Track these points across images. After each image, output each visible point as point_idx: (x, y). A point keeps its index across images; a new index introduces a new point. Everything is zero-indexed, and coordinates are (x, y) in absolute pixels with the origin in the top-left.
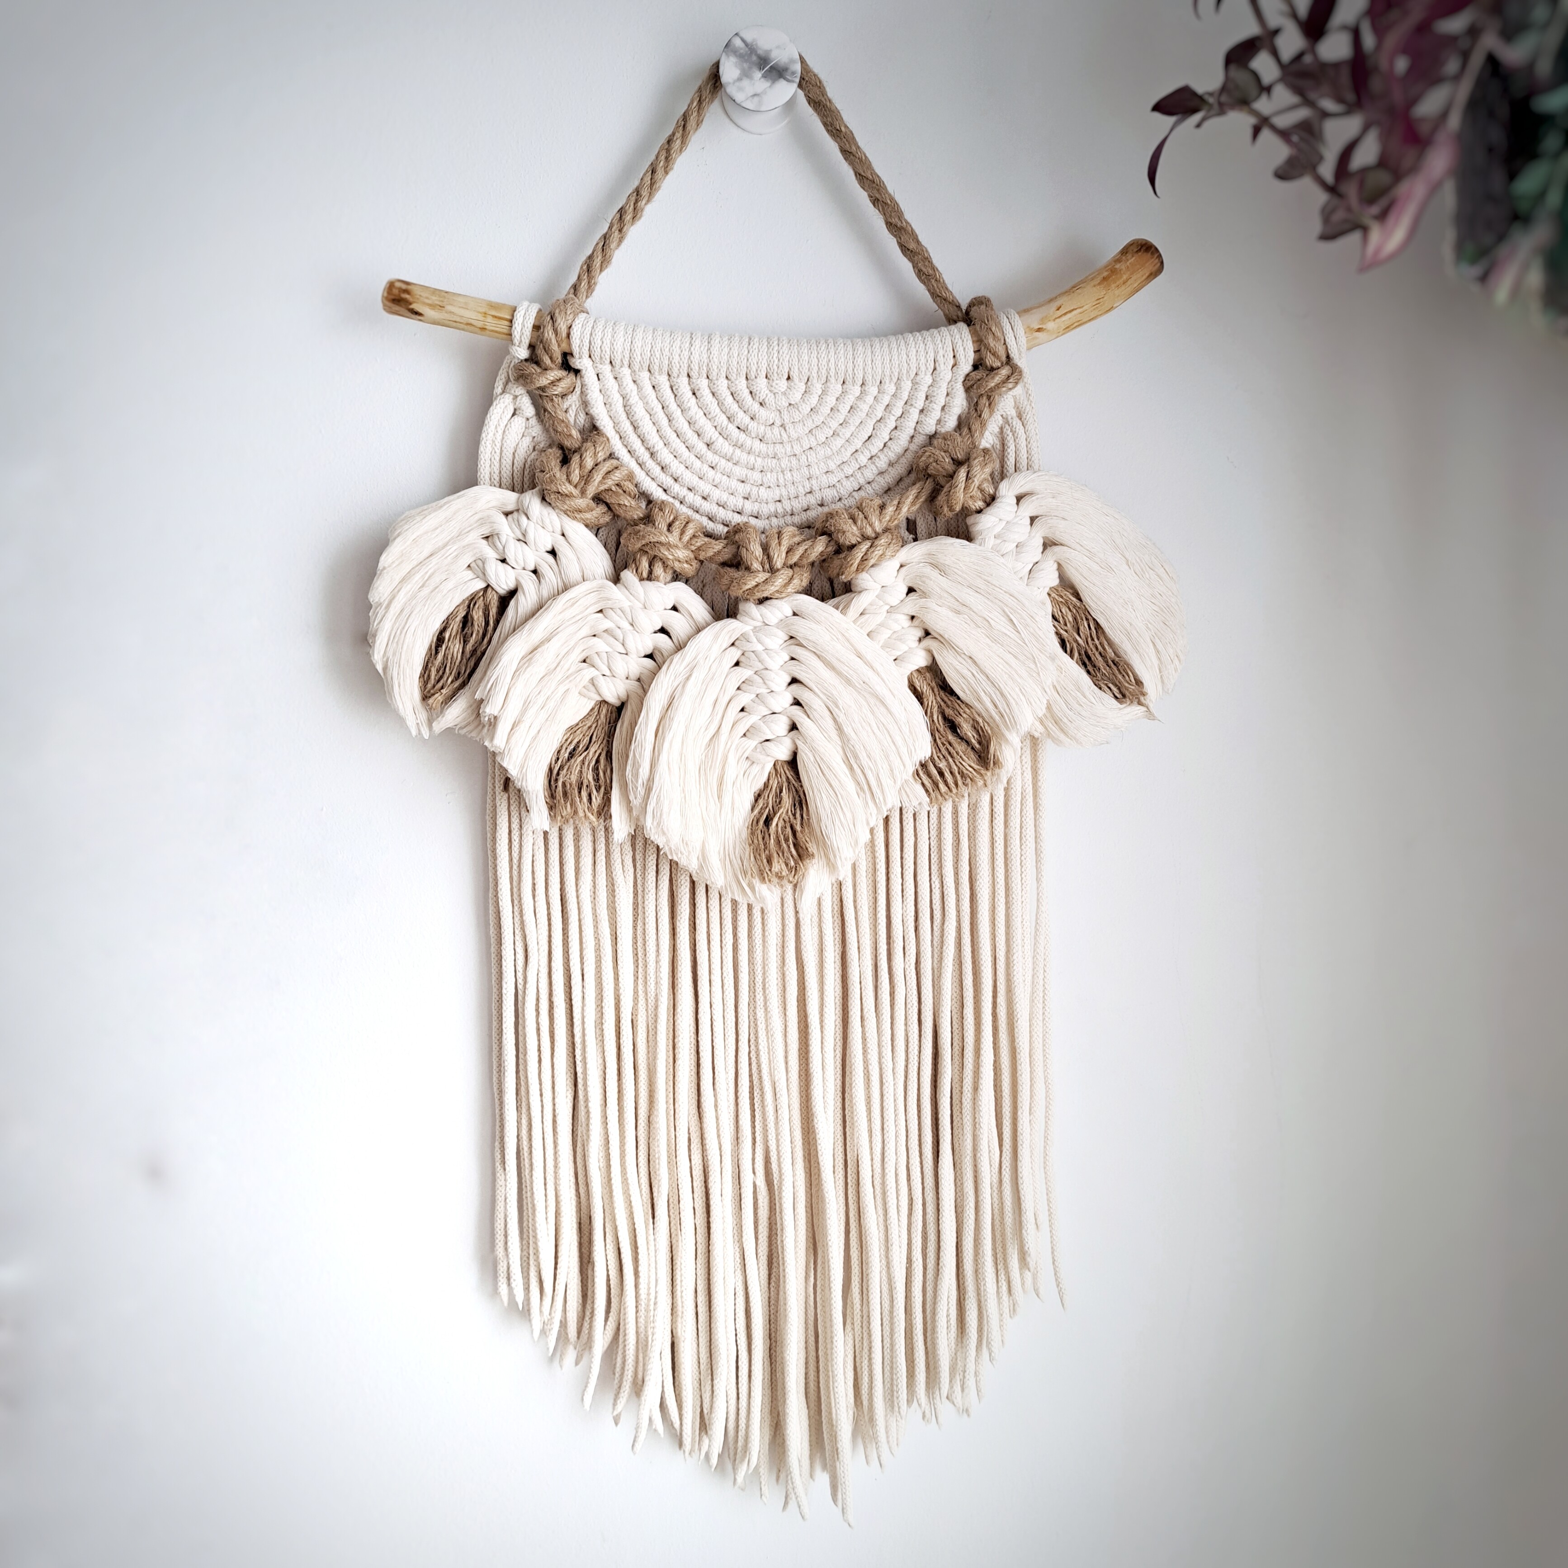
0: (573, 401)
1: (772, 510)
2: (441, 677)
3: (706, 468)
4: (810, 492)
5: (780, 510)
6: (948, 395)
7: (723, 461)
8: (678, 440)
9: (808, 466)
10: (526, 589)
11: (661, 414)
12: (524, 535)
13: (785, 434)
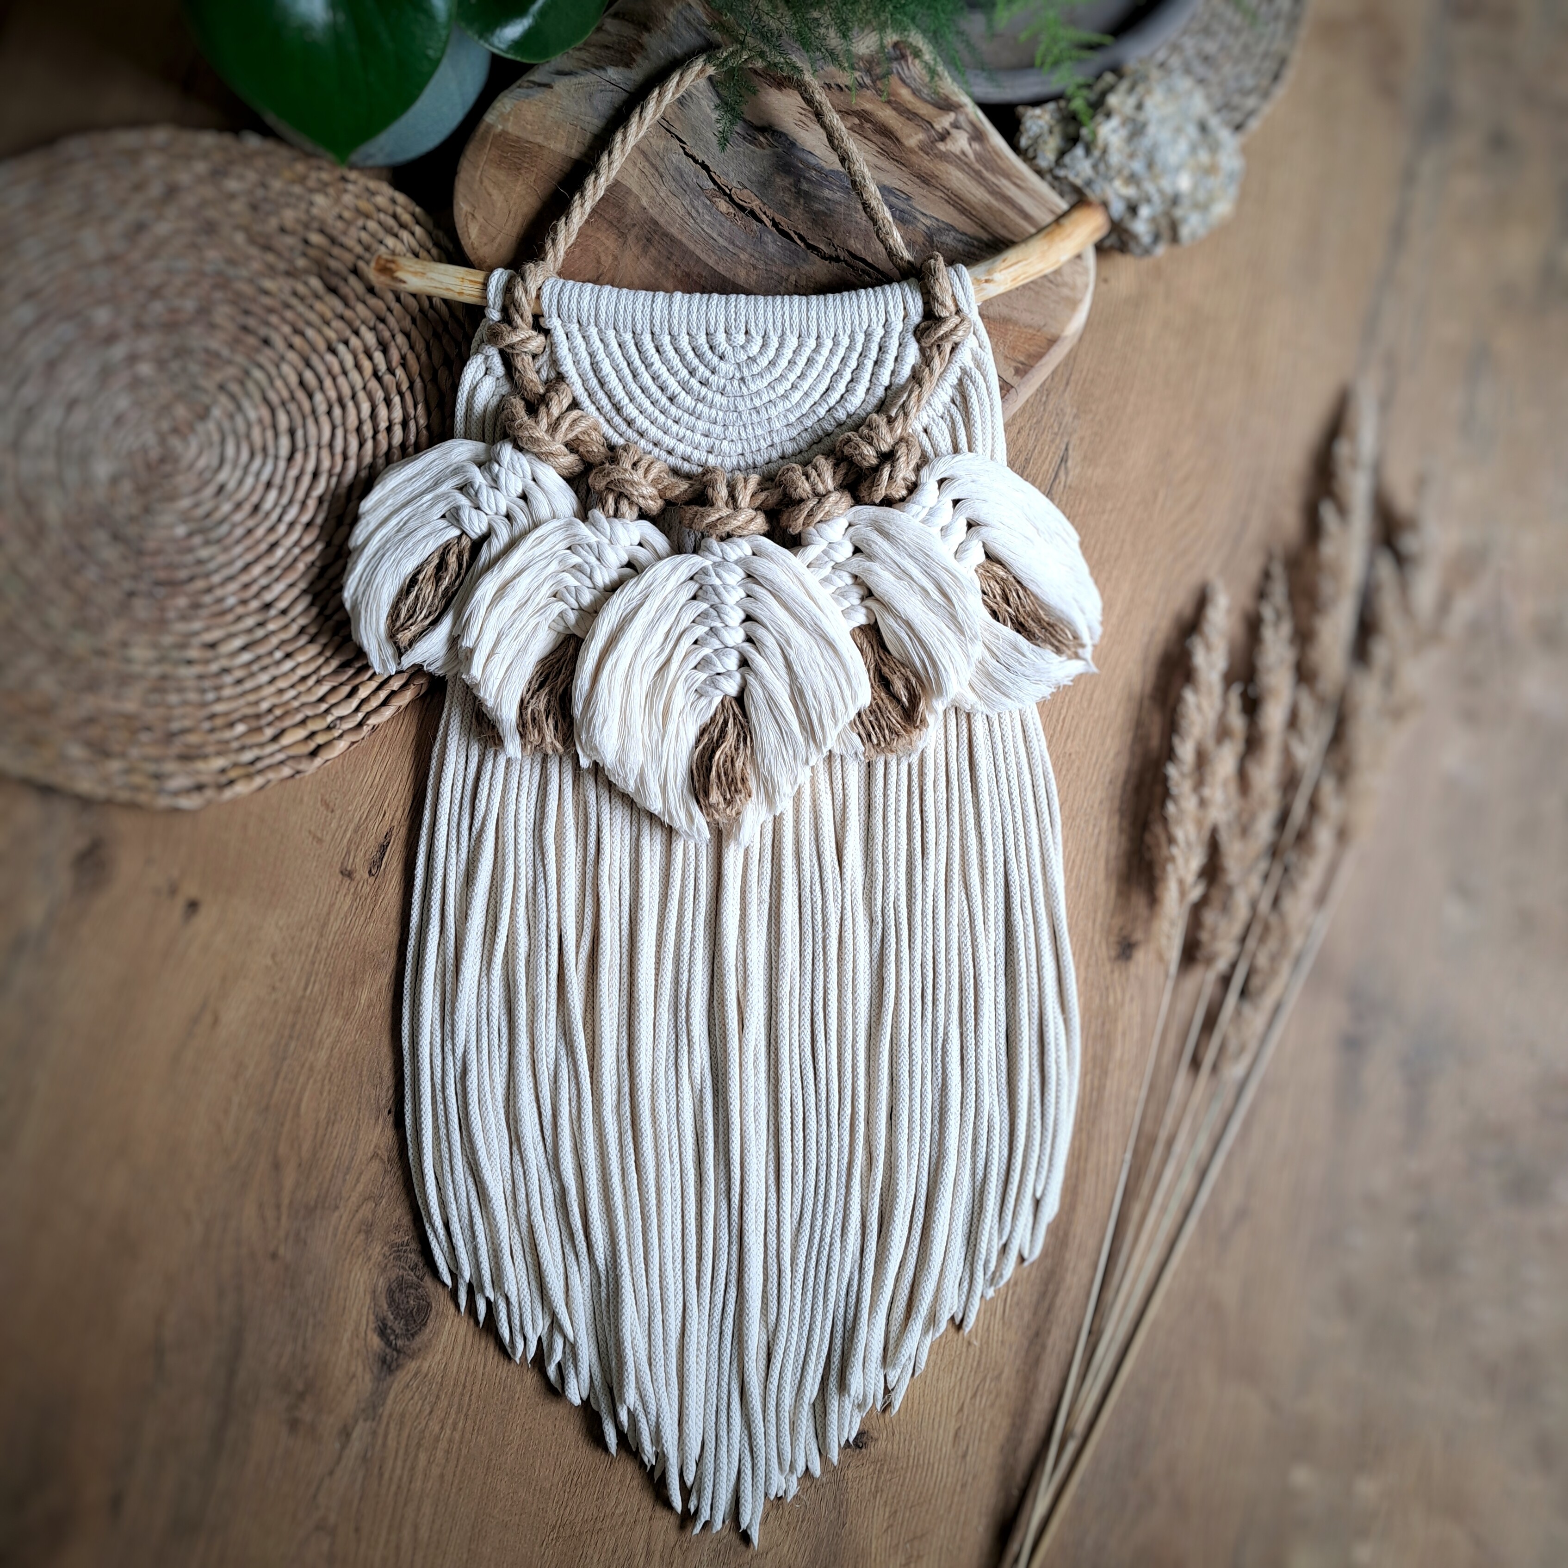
0: (544, 359)
1: (735, 463)
2: (411, 617)
3: (670, 422)
4: (772, 446)
6: (900, 345)
7: (686, 416)
8: (643, 396)
9: (769, 419)
10: (498, 532)
11: (626, 371)
12: (495, 483)
13: (744, 388)
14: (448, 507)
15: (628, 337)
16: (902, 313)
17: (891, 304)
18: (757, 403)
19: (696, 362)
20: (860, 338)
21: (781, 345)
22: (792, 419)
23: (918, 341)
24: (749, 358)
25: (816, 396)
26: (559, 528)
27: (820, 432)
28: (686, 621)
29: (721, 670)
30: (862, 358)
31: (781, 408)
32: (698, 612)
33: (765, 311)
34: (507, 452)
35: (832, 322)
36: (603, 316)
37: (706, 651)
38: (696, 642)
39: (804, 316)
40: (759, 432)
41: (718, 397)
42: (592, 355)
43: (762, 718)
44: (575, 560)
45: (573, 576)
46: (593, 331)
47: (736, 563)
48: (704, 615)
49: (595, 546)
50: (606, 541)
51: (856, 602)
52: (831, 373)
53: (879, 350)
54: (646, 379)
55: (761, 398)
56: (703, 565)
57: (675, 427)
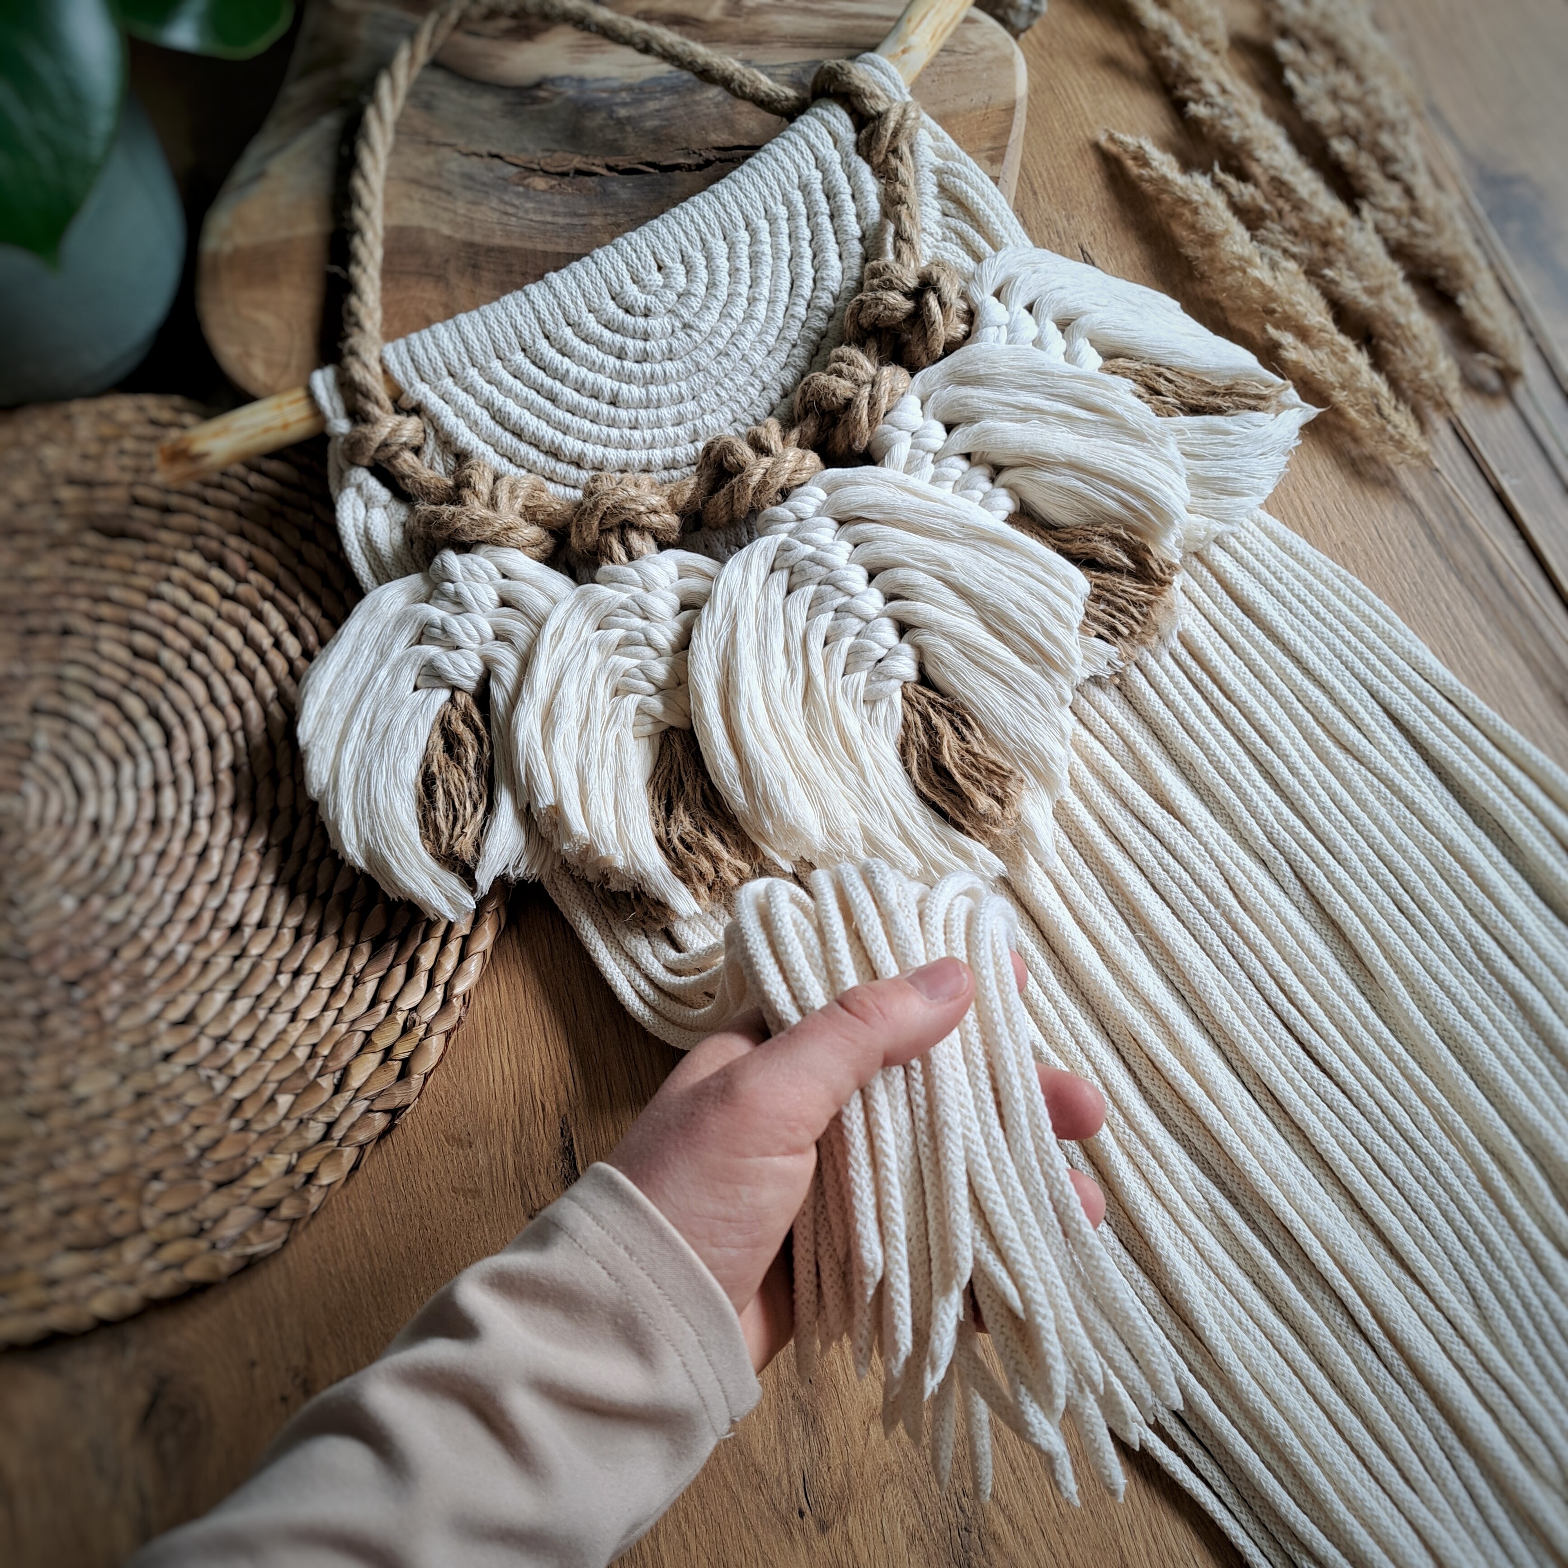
0: (431, 447)
2: (455, 820)
3: (627, 432)
4: (765, 388)
6: (849, 178)
7: (642, 412)
8: (577, 419)
9: (744, 357)
10: (499, 657)
11: (541, 400)
12: (459, 604)
13: (694, 334)
14: (416, 671)
15: (519, 357)
16: (830, 140)
17: (812, 136)
18: (720, 343)
19: (618, 338)
20: (797, 197)
21: (709, 258)
22: (771, 340)
23: (868, 159)
24: (679, 296)
25: (784, 296)
27: (813, 336)
28: (800, 624)
29: (881, 652)
30: (813, 221)
31: (751, 335)
32: (808, 601)
33: (668, 228)
34: (452, 560)
35: (755, 195)
36: (477, 346)
37: (848, 641)
38: (826, 644)
39: (718, 206)
40: (741, 380)
41: (668, 365)
42: (488, 406)
43: (971, 680)
44: (617, 634)
45: (625, 655)
46: (473, 372)
47: (818, 514)
48: (817, 602)
49: (631, 604)
50: (639, 591)
51: (987, 486)
52: (786, 260)
53: (828, 197)
54: (569, 394)
55: (721, 336)
56: (779, 542)
57: (637, 434)
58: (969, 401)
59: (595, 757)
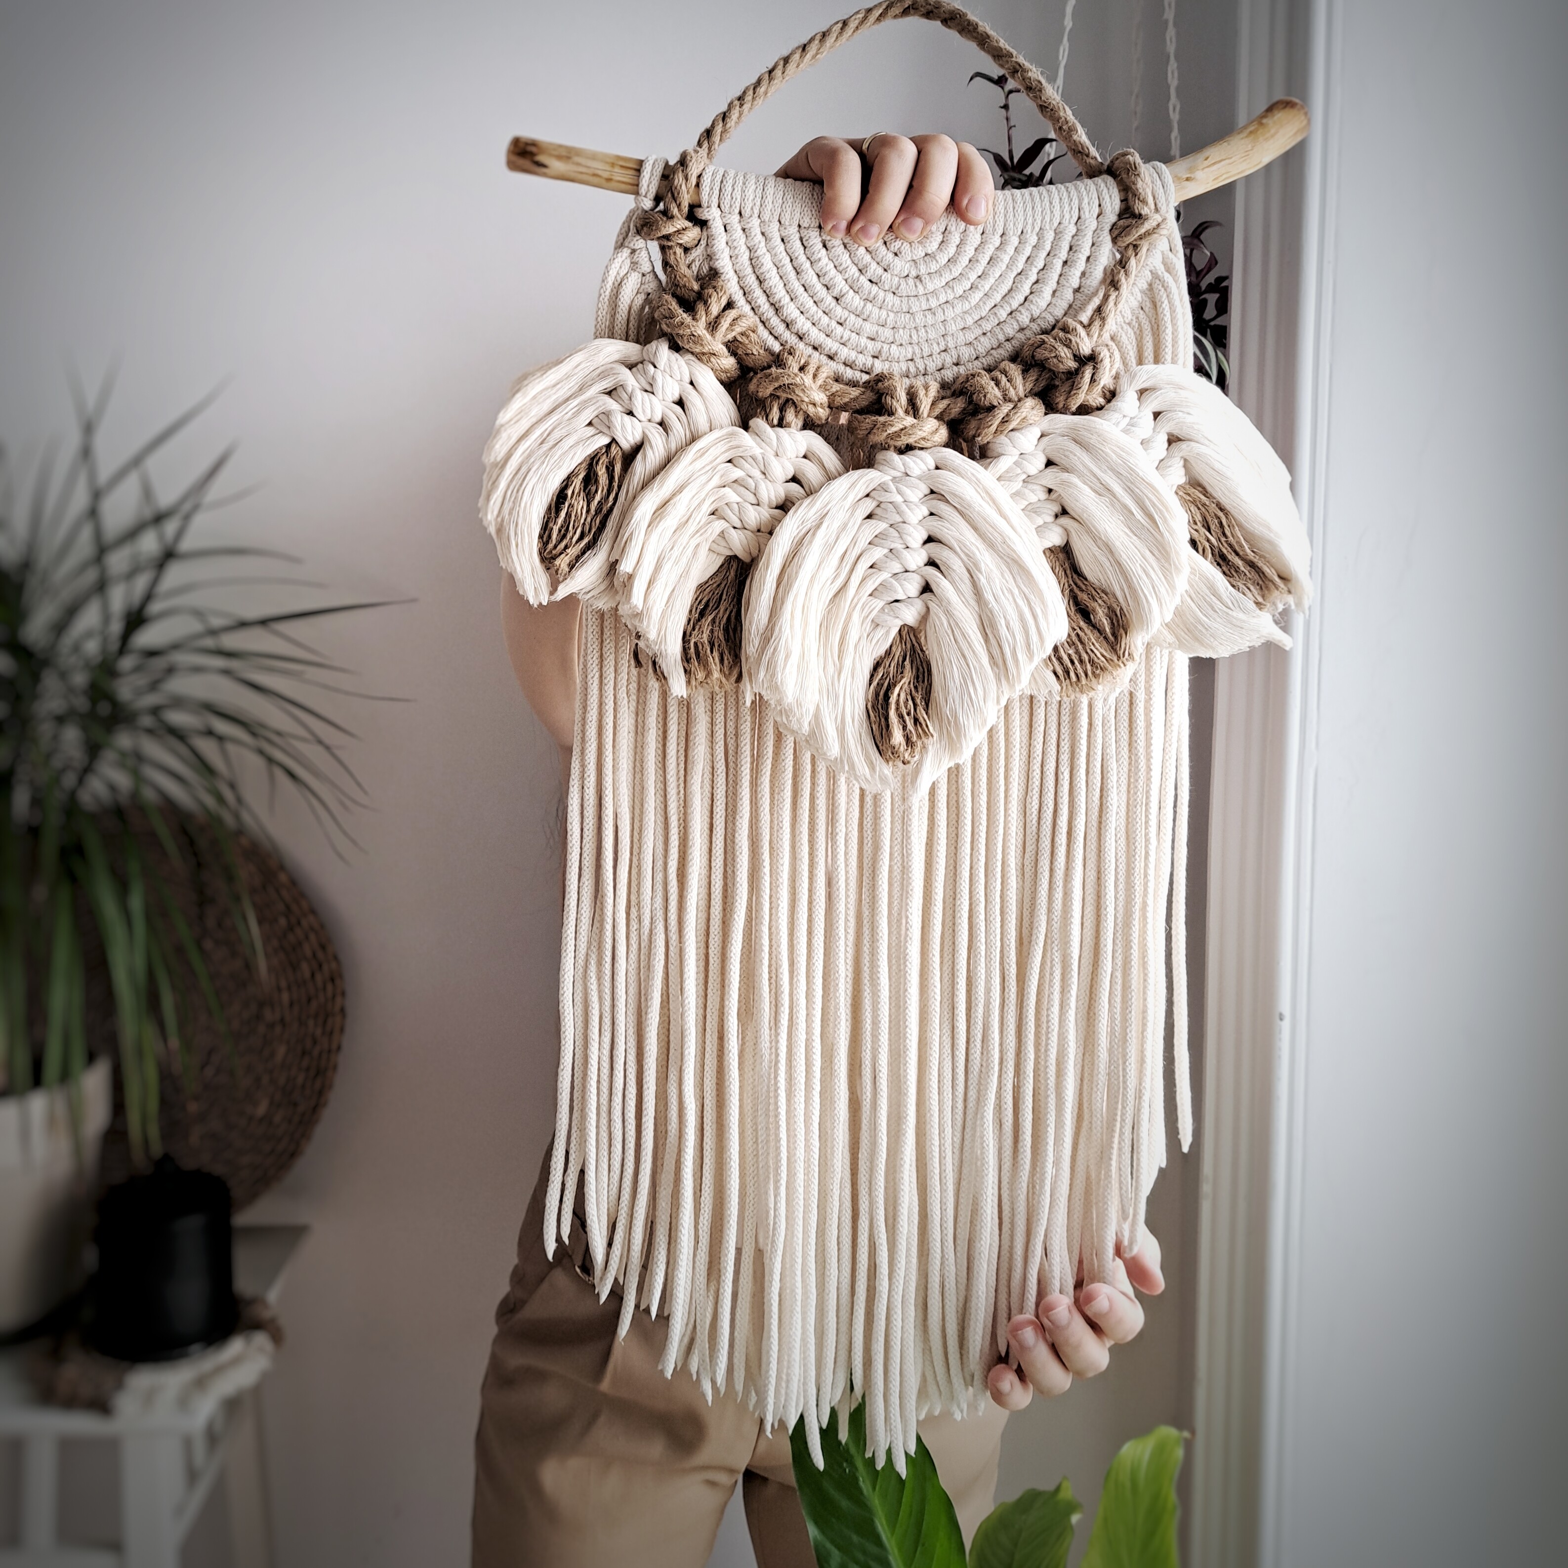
0: (697, 253)
1: (904, 369)
2: (564, 536)
3: (834, 324)
4: (945, 351)
5: (913, 370)
6: (1093, 245)
7: (853, 317)
8: (806, 294)
9: (945, 322)
10: (653, 442)
11: (789, 267)
12: (650, 387)
13: (920, 286)
14: (596, 413)
15: (793, 229)
16: (1097, 211)
17: (1086, 201)
18: (934, 303)
19: (868, 258)
20: (1050, 236)
22: (970, 321)
23: (1114, 240)
24: (926, 255)
25: (998, 297)
26: (719, 440)
27: (1001, 337)
28: (862, 543)
29: (901, 596)
30: (1050, 257)
31: (959, 309)
32: (877, 532)
34: (663, 352)
35: (1021, 217)
36: (768, 208)
37: (884, 576)
38: (871, 567)
40: (932, 335)
41: (889, 297)
42: (752, 250)
44: (738, 474)
45: (735, 491)
46: (755, 223)
47: (920, 478)
48: (882, 537)
49: (760, 458)
50: (771, 453)
51: (1050, 519)
52: (1015, 273)
53: (1071, 248)
54: (810, 276)
55: (938, 299)
56: (883, 480)
57: (839, 329)
58: (1071, 456)
59: (676, 552)
